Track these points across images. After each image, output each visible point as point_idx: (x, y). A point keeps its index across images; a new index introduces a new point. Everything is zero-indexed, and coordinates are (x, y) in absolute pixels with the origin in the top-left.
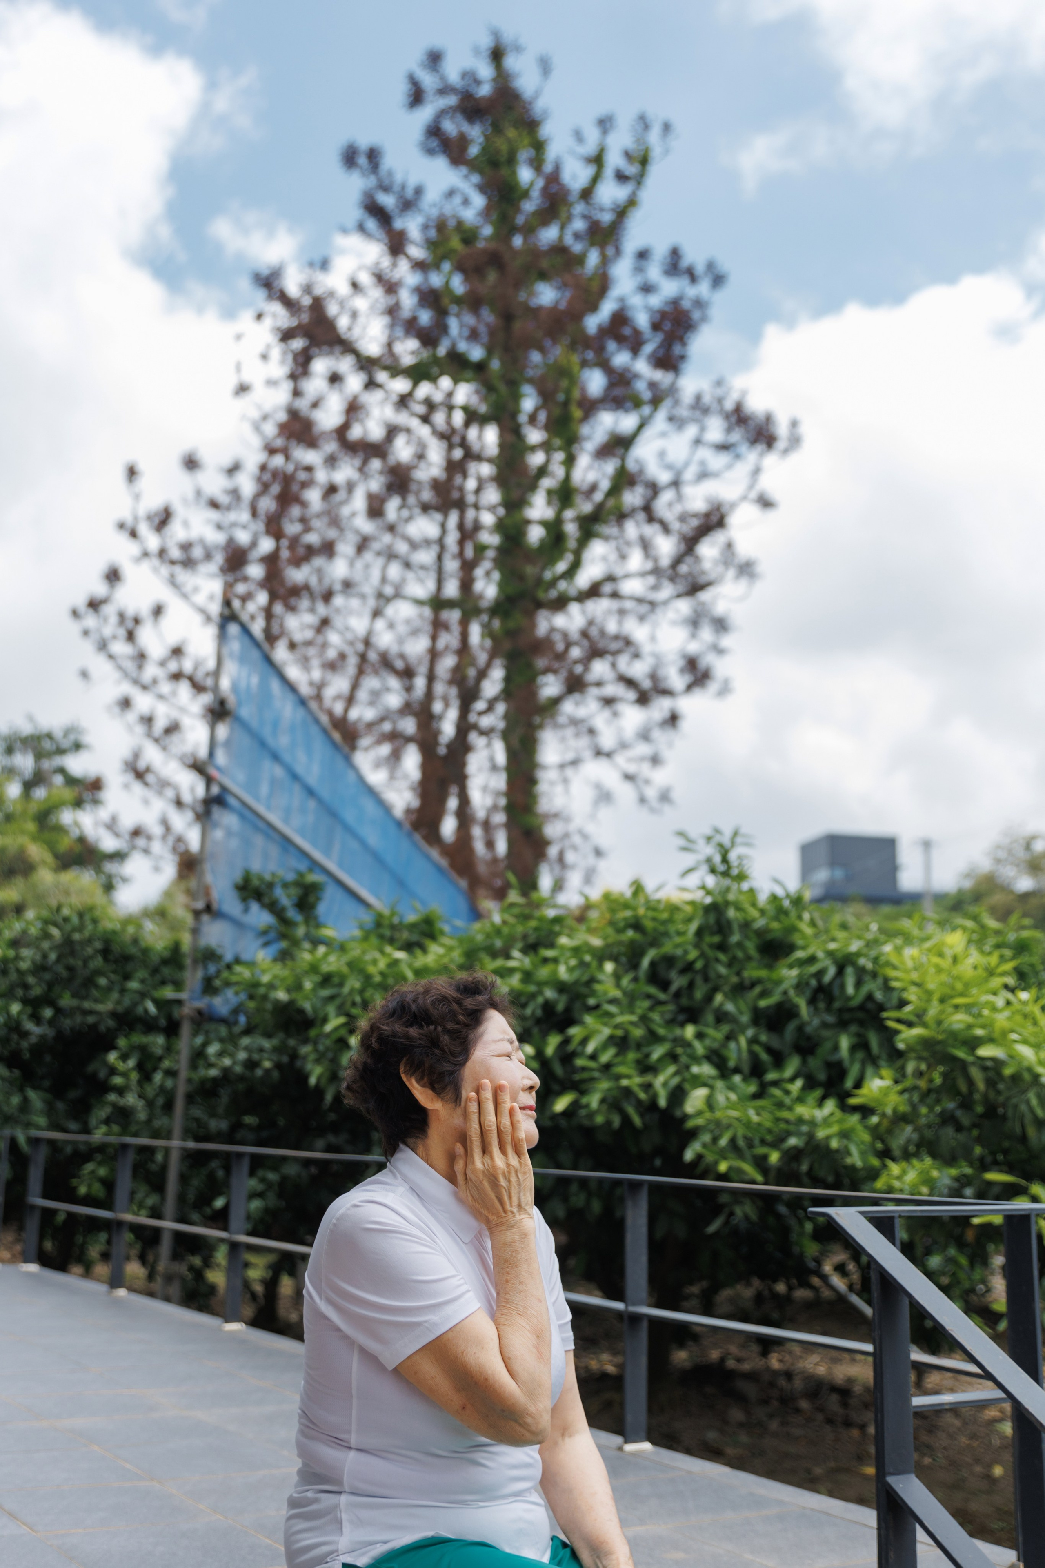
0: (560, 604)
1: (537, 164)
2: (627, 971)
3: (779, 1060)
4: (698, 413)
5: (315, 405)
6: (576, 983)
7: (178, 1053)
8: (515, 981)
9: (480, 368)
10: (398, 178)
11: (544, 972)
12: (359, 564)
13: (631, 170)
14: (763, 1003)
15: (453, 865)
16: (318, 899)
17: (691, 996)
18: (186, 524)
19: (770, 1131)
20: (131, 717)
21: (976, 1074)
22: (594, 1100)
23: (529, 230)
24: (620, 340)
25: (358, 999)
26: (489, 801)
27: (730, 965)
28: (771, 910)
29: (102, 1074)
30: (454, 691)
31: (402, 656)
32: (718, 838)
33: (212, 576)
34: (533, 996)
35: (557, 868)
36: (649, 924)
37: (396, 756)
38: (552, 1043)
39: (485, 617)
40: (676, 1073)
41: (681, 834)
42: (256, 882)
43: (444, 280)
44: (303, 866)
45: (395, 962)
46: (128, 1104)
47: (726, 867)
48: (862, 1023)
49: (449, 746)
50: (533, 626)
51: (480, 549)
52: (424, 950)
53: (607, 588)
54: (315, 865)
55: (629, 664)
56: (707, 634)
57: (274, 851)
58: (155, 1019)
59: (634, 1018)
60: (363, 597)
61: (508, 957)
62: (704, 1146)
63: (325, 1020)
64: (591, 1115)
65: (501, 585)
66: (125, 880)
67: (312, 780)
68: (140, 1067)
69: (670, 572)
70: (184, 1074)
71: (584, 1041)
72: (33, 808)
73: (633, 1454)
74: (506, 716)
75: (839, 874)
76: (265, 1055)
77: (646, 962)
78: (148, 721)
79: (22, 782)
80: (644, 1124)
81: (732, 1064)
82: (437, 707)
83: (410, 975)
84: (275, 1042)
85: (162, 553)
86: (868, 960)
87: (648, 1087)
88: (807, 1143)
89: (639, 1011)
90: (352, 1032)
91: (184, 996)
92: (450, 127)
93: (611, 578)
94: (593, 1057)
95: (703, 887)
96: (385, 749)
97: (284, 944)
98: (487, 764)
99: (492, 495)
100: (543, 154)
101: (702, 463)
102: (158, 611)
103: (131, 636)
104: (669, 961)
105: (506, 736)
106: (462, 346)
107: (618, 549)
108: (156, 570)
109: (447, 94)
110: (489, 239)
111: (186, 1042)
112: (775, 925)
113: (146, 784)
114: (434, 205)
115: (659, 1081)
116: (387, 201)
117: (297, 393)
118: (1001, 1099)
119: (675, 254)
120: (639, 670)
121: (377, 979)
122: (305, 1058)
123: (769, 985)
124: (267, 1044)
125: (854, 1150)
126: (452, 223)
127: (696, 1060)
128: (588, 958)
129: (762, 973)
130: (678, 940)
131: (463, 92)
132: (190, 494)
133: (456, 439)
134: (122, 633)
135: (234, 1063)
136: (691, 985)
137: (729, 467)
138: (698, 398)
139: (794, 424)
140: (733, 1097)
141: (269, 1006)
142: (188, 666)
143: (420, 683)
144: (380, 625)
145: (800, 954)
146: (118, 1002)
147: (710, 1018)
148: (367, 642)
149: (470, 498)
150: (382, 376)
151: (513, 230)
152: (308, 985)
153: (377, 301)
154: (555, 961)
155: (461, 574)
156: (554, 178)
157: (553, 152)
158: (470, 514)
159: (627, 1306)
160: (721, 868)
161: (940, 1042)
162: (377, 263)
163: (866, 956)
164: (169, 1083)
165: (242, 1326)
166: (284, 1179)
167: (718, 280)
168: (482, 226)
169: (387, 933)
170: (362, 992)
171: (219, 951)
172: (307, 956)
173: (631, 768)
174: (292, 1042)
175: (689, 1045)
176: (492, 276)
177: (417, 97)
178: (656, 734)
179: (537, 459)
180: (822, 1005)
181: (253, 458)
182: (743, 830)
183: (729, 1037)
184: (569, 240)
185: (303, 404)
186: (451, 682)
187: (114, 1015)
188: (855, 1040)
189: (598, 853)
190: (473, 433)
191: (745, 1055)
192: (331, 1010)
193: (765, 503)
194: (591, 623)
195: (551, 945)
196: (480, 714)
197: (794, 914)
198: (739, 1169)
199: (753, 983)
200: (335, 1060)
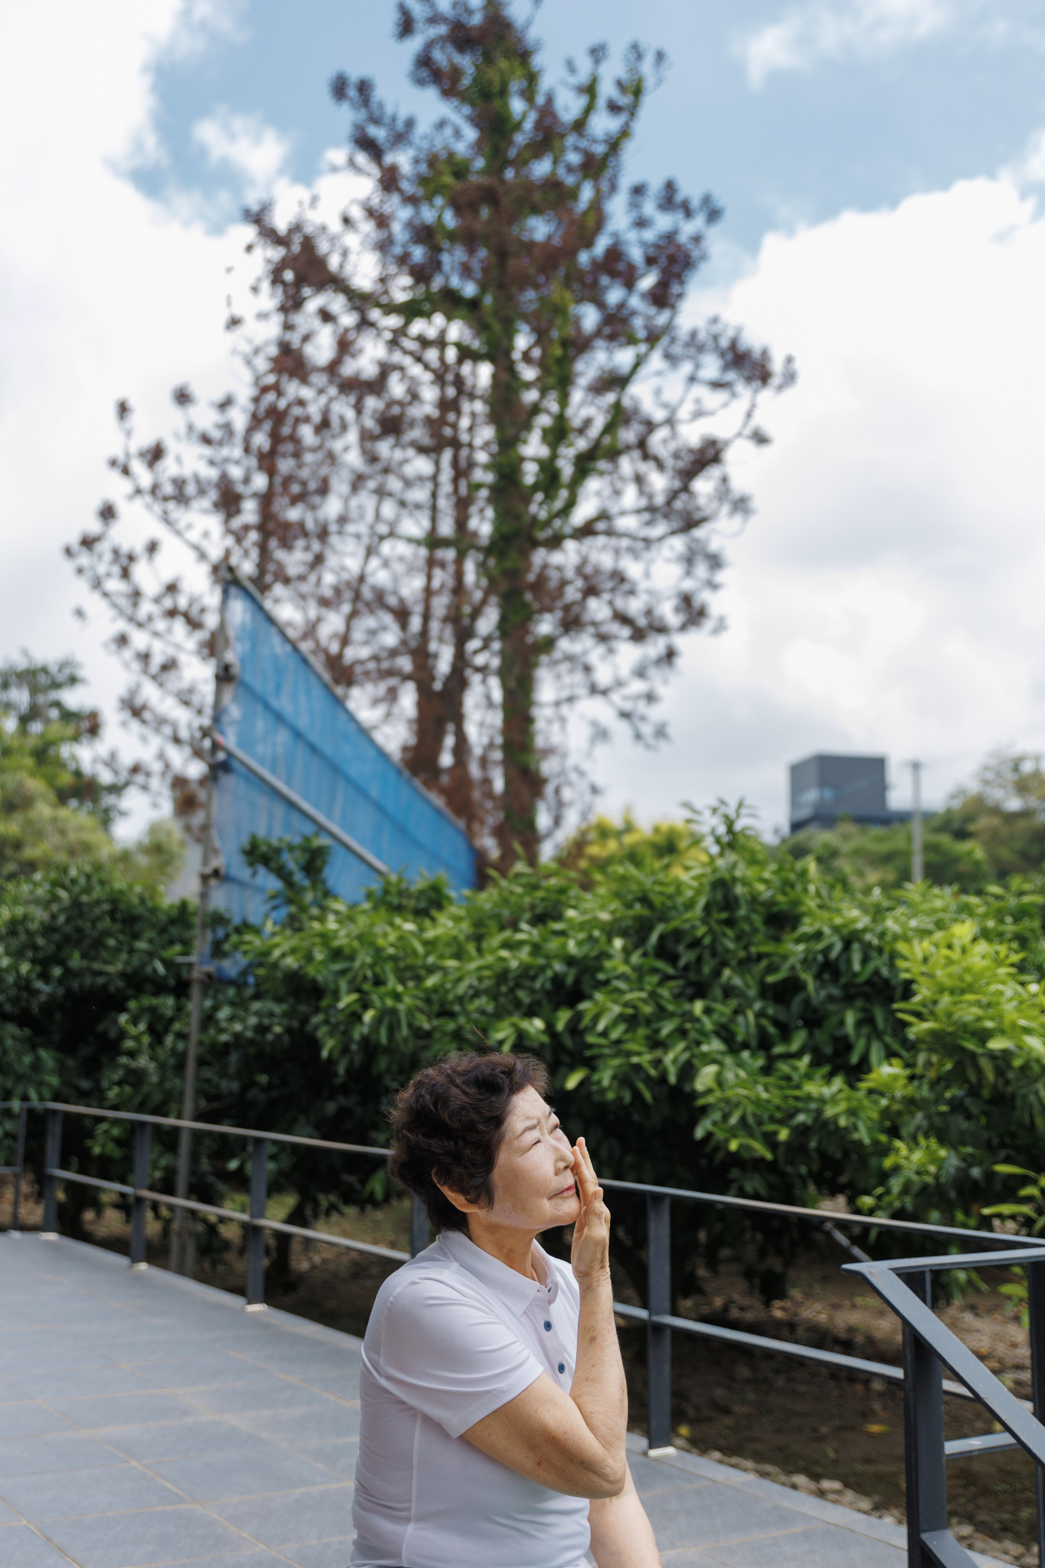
0: (555, 542)
1: (529, 95)
2: (636, 947)
3: (786, 1033)
4: (692, 351)
5: (306, 338)
6: (586, 957)
7: (188, 1015)
8: (524, 954)
9: (474, 304)
10: (389, 110)
11: (553, 945)
12: (354, 502)
13: (625, 100)
14: (771, 979)
15: (450, 803)
16: (324, 863)
17: (699, 971)
18: (179, 460)
19: (778, 1108)
20: (128, 654)
21: (986, 1065)
22: (605, 1077)
23: (521, 162)
24: (614, 274)
25: (369, 974)
26: (485, 740)
27: (738, 938)
28: (776, 884)
29: (113, 1034)
30: (448, 632)
31: (397, 594)
32: (723, 810)
33: (205, 512)
34: (543, 969)
35: (554, 805)
36: (657, 900)
37: (392, 695)
38: (563, 1018)
39: (481, 557)
40: (687, 1049)
41: (687, 803)
42: (263, 848)
43: (436, 215)
44: (308, 829)
45: (404, 936)
46: (140, 1066)
47: (732, 837)
48: (867, 997)
49: (446, 682)
50: (528, 565)
51: (474, 487)
52: (433, 921)
53: (601, 526)
54: (321, 829)
55: (625, 601)
56: (701, 570)
58: (165, 978)
59: (643, 995)
60: (356, 535)
61: (517, 929)
62: (715, 1123)
63: (336, 995)
64: (603, 1091)
65: (498, 522)
66: (123, 814)
67: (316, 738)
68: (151, 1029)
69: (665, 509)
70: (195, 1037)
71: (596, 1019)
72: (31, 742)
73: (658, 1460)
74: (502, 653)
75: (828, 794)
76: (276, 1020)
77: (654, 938)
78: (145, 657)
79: (18, 717)
80: (655, 1099)
81: (740, 1038)
82: (433, 646)
83: (420, 949)
84: (284, 1007)
85: (155, 489)
86: (874, 935)
87: (657, 1063)
88: (816, 1120)
89: (648, 988)
90: (365, 1007)
91: (193, 958)
92: (439, 56)
93: (604, 515)
94: (604, 1034)
95: (710, 862)
96: (382, 689)
97: (293, 909)
98: (483, 701)
99: (486, 433)
100: (536, 85)
101: (698, 401)
102: (152, 547)
103: (125, 574)
104: (677, 935)
105: (502, 673)
106: (455, 282)
107: (613, 485)
108: (149, 507)
109: (438, 23)
110: (481, 172)
111: (195, 1005)
112: (781, 898)
113: (144, 722)
114: (425, 137)
115: (669, 1058)
116: (378, 133)
117: (288, 327)
118: (1010, 1089)
119: (670, 187)
120: (634, 606)
121: (388, 952)
122: (317, 1027)
123: (776, 959)
124: (277, 1009)
125: (862, 1127)
126: (444, 155)
127: (705, 1035)
128: (596, 933)
129: (770, 947)
130: (687, 915)
131: (454, 22)
132: (183, 430)
133: (450, 377)
134: (116, 570)
135: (245, 1028)
136: (699, 960)
137: (725, 405)
138: (694, 334)
139: (789, 360)
140: (742, 1074)
141: (279, 974)
142: (182, 602)
143: (415, 623)
144: (374, 563)
145: (806, 928)
146: (127, 963)
147: (718, 993)
148: (361, 580)
149: (464, 437)
150: (375, 314)
151: (506, 163)
152: (319, 956)
153: (367, 235)
154: (564, 934)
155: (456, 513)
156: (547, 112)
157: (546, 83)
158: (464, 453)
159: (650, 1315)
160: (726, 839)
161: (950, 1034)
162: (369, 199)
163: (871, 930)
164: (180, 1046)
165: (264, 1307)
167: (714, 215)
168: (473, 159)
169: (395, 901)
170: (372, 966)
171: (227, 916)
172: (317, 926)
173: (628, 706)
174: (303, 1010)
175: (698, 1020)
176: (485, 212)
177: (406, 27)
178: (652, 672)
179: (531, 396)
180: (827, 979)
181: (244, 393)
183: (737, 1012)
184: (561, 172)
185: (294, 339)
186: (446, 620)
187: (123, 975)
188: (860, 1015)
189: (595, 790)
190: (466, 369)
191: (753, 1028)
192: (343, 986)
193: (760, 438)
194: (585, 561)
195: (559, 917)
196: (476, 652)
197: (799, 887)
198: (749, 1148)
199: (760, 957)
200: (347, 1034)
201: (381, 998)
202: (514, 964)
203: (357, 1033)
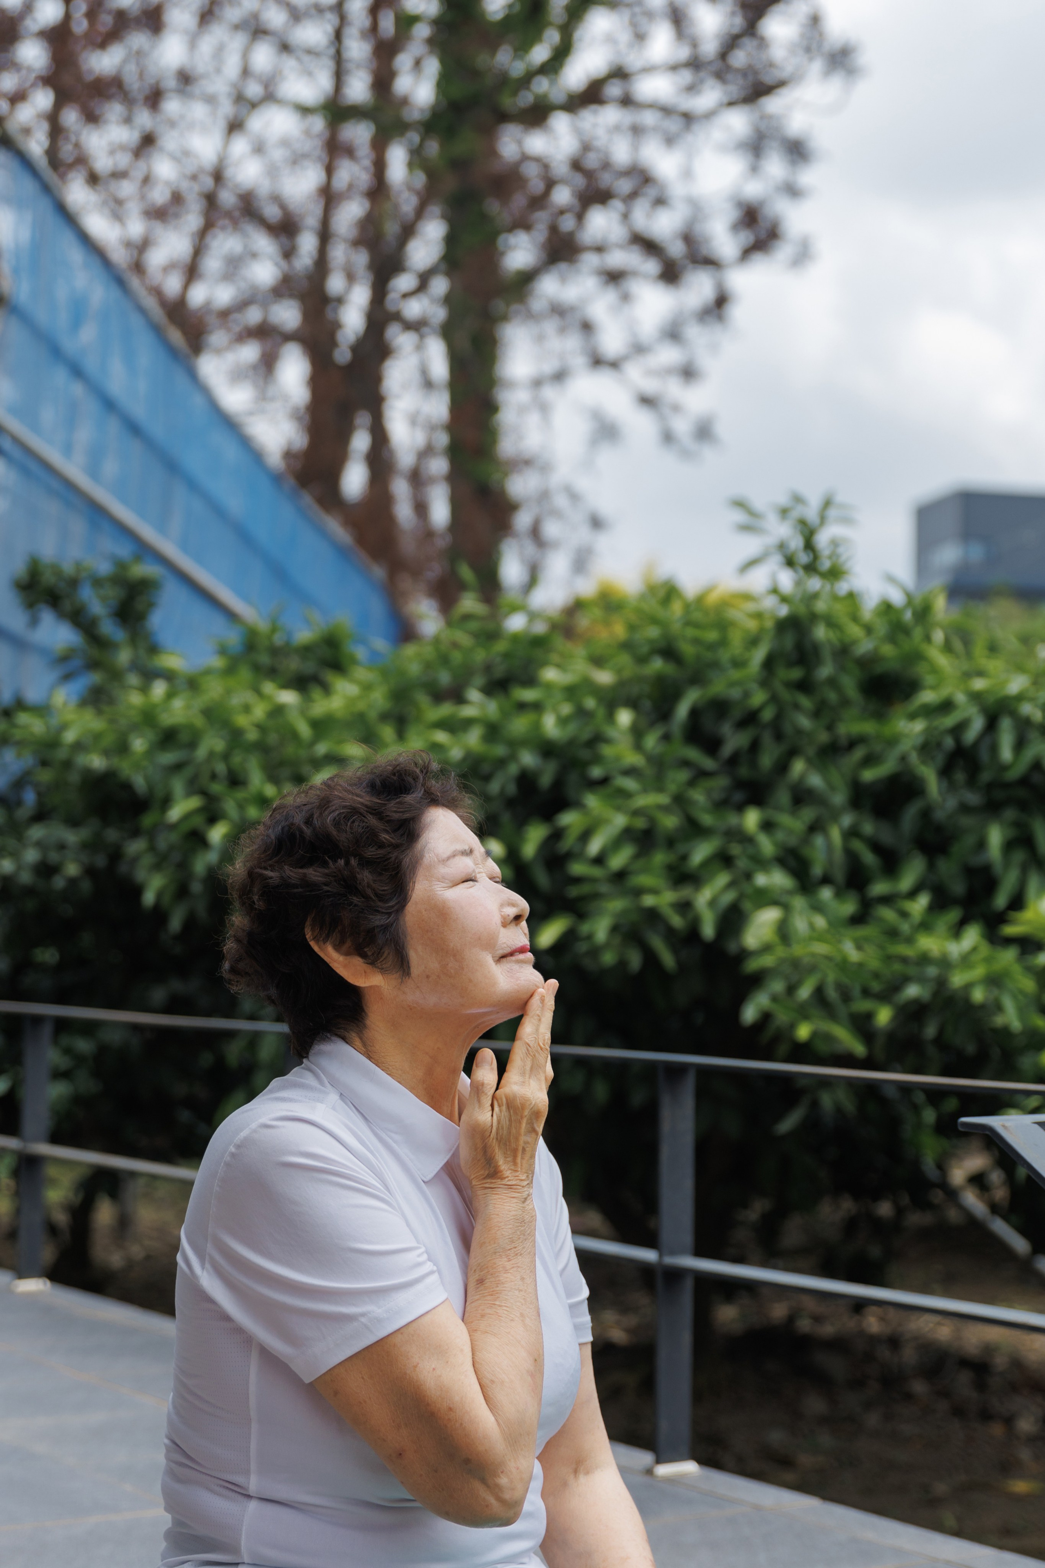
0: (537, 115)
2: (652, 724)
3: (891, 864)
6: (571, 742)
8: (473, 739)
11: (520, 725)
12: (207, 45)
14: (869, 775)
15: (361, 540)
16: (151, 605)
17: (753, 764)
19: (876, 976)
22: (599, 928)
25: (221, 767)
26: (419, 438)
27: (816, 714)
28: (881, 629)
30: (361, 259)
31: (277, 199)
32: (798, 511)
34: (501, 763)
35: (530, 548)
36: (687, 650)
37: (267, 364)
38: (534, 838)
39: (415, 137)
40: (731, 885)
41: (740, 504)
42: (48, 578)
44: (124, 550)
45: (278, 711)
47: (811, 556)
48: (1023, 806)
49: (356, 349)
50: (493, 152)
51: (406, 22)
52: (327, 689)
53: (614, 90)
54: (145, 550)
55: (649, 216)
56: (774, 166)
57: (78, 526)
59: (663, 799)
60: (211, 100)
61: (461, 700)
62: (775, 999)
63: (166, 802)
64: (595, 952)
65: (443, 83)
67: (139, 411)
69: (719, 65)
71: (586, 836)
73: (671, 1480)
74: (448, 300)
75: (977, 552)
76: (69, 855)
77: (682, 710)
80: (680, 964)
81: (817, 870)
82: (335, 284)
83: (304, 730)
84: (84, 833)
86: (1035, 707)
87: (685, 907)
88: (936, 994)
89: (672, 787)
90: (213, 819)
93: (619, 73)
94: (599, 860)
95: (775, 591)
96: (250, 352)
97: (95, 678)
98: (416, 377)
104: (720, 707)
105: (447, 332)
107: (634, 25)
112: (888, 650)
115: (702, 898)
121: (252, 735)
122: (135, 860)
123: (878, 748)
124: (71, 837)
125: (1009, 1004)
127: (761, 863)
128: (590, 703)
129: (868, 727)
130: (735, 675)
135: (19, 868)
136: (755, 747)
140: (820, 922)
141: (74, 778)
143: (307, 243)
144: (240, 146)
145: (928, 697)
147: (783, 797)
148: (218, 176)
152: (139, 744)
154: (537, 707)
155: (374, 65)
159: (661, 1255)
160: (804, 558)
163: (1032, 700)
165: (45, 1284)
166: (103, 1050)
169: (264, 659)
170: (226, 757)
172: (136, 699)
173: (650, 386)
174: (112, 835)
175: (750, 840)
178: (694, 332)
180: (960, 776)
182: (840, 498)
183: (815, 828)
186: (357, 243)
188: (1011, 833)
189: (597, 523)
191: (838, 855)
192: (178, 786)
194: (586, 147)
195: (531, 681)
196: (406, 296)
197: (918, 633)
198: (828, 1038)
199: (853, 743)
200: (184, 866)
201: (241, 807)
202: (456, 753)
203: (202, 863)
